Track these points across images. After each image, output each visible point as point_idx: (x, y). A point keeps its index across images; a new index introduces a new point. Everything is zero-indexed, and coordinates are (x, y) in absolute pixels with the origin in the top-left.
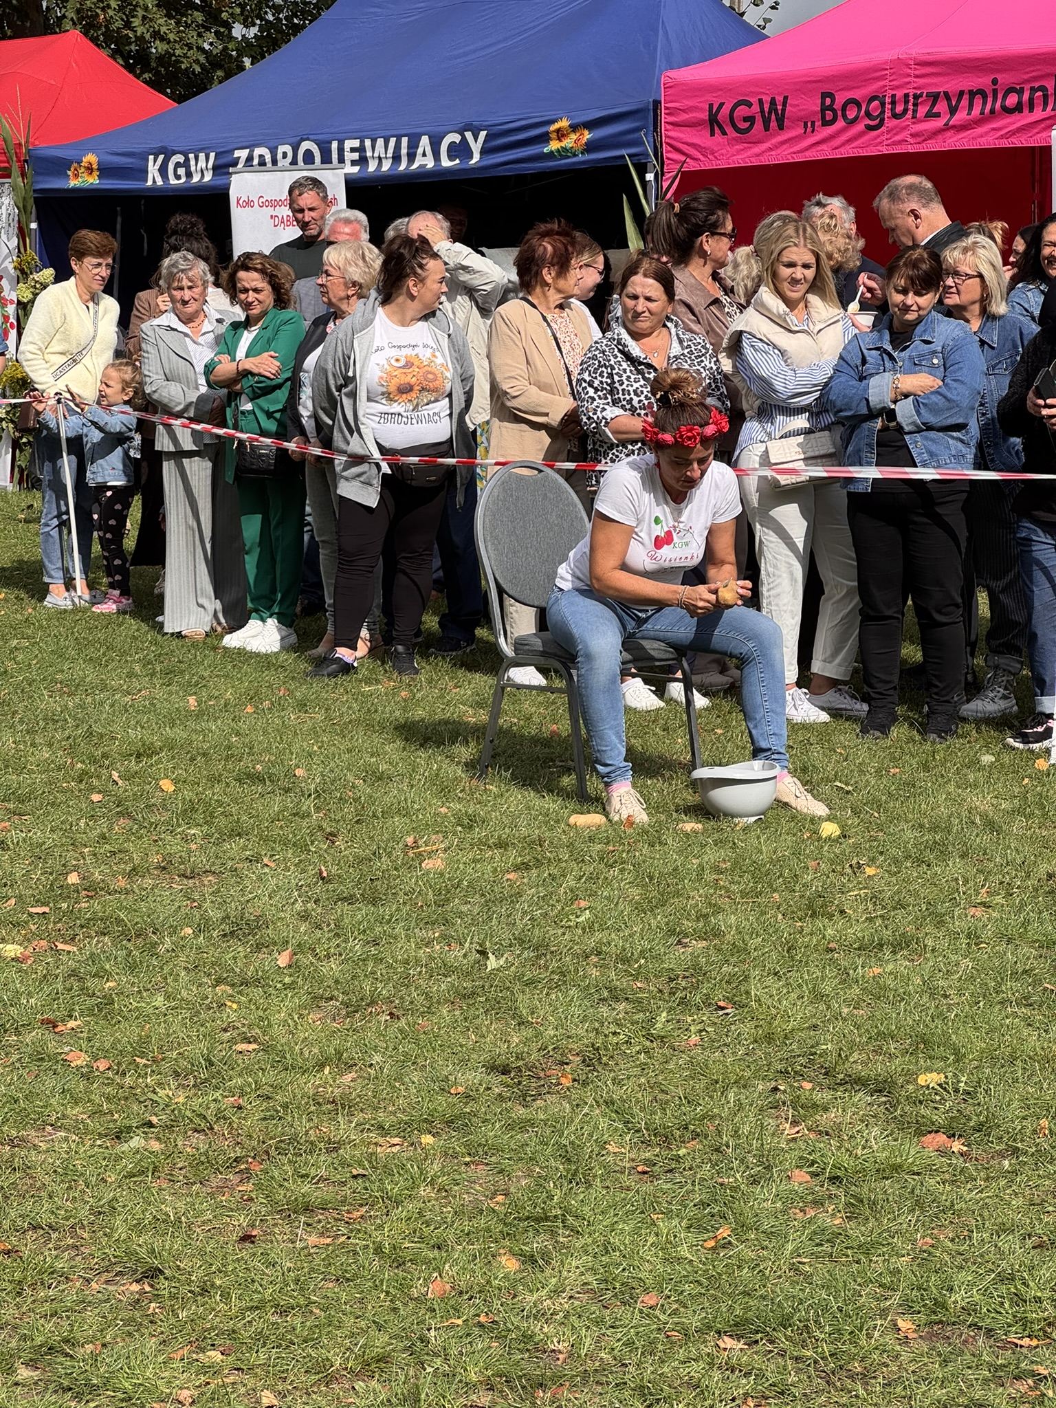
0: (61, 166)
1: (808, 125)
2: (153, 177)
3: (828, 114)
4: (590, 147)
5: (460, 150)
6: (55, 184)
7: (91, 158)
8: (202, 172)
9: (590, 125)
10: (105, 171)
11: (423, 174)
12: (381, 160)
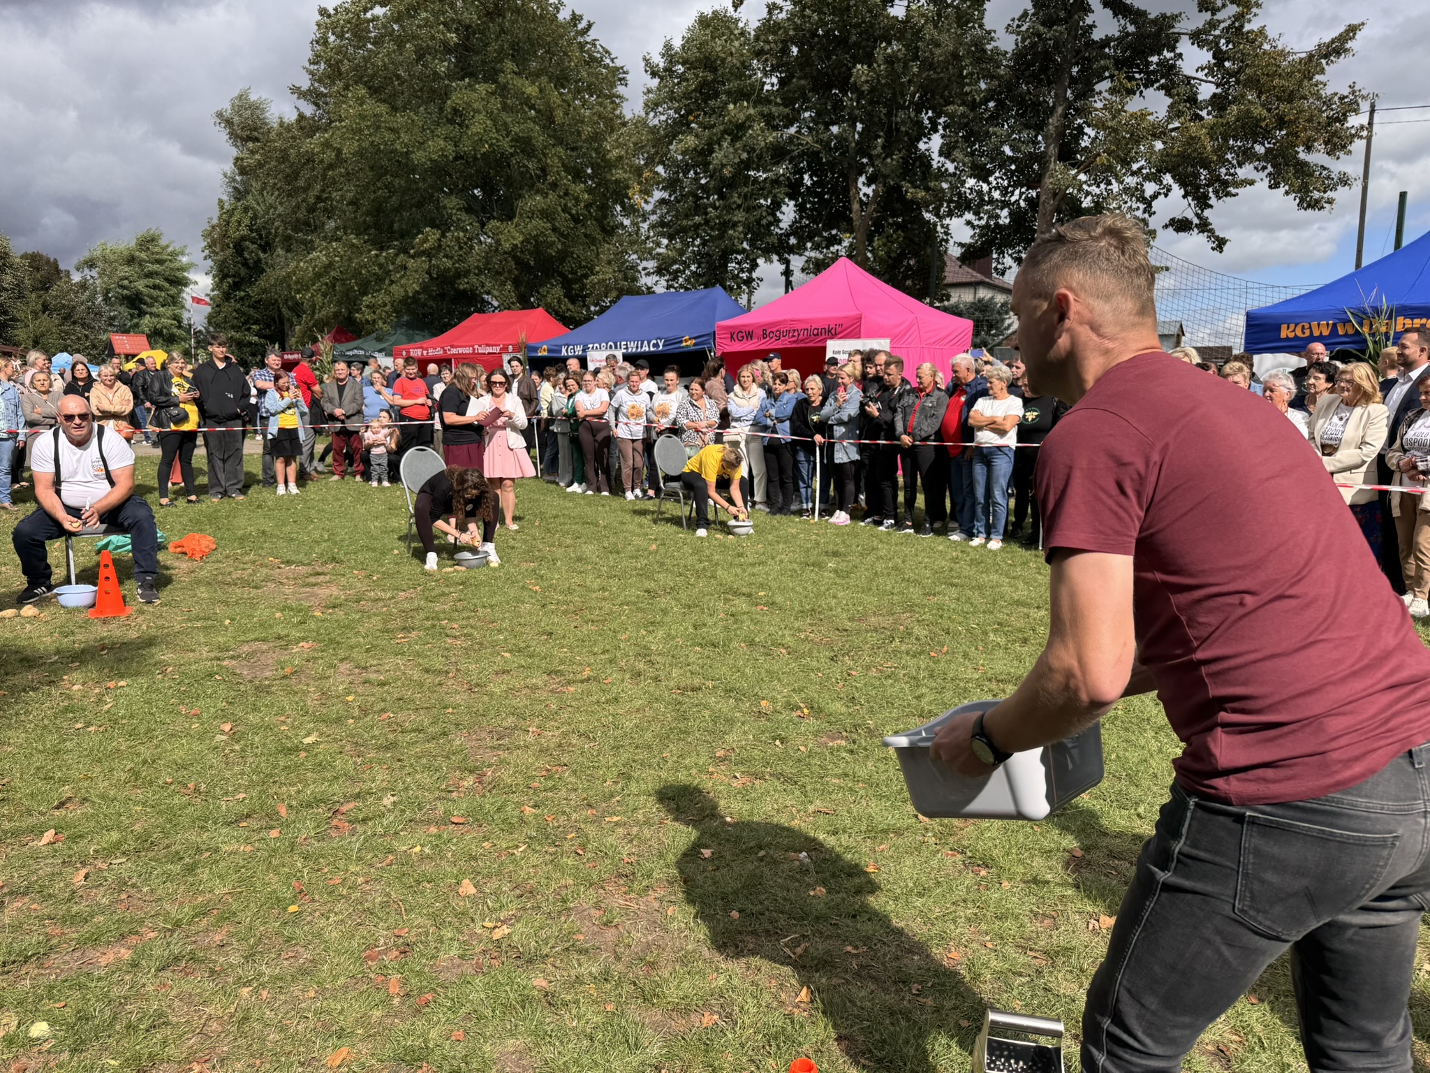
0: (536, 349)
1: (759, 339)
2: (564, 353)
3: (764, 336)
4: (695, 345)
5: (656, 345)
6: (534, 354)
7: (545, 347)
8: (579, 351)
9: (695, 338)
10: (549, 351)
11: (645, 352)
12: (632, 348)
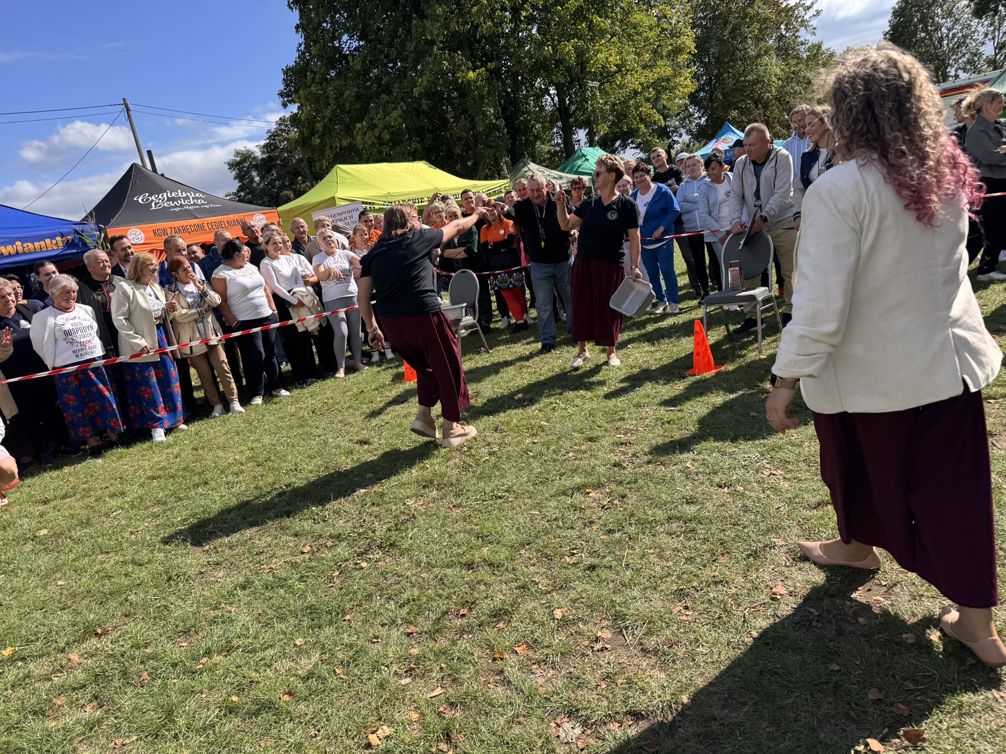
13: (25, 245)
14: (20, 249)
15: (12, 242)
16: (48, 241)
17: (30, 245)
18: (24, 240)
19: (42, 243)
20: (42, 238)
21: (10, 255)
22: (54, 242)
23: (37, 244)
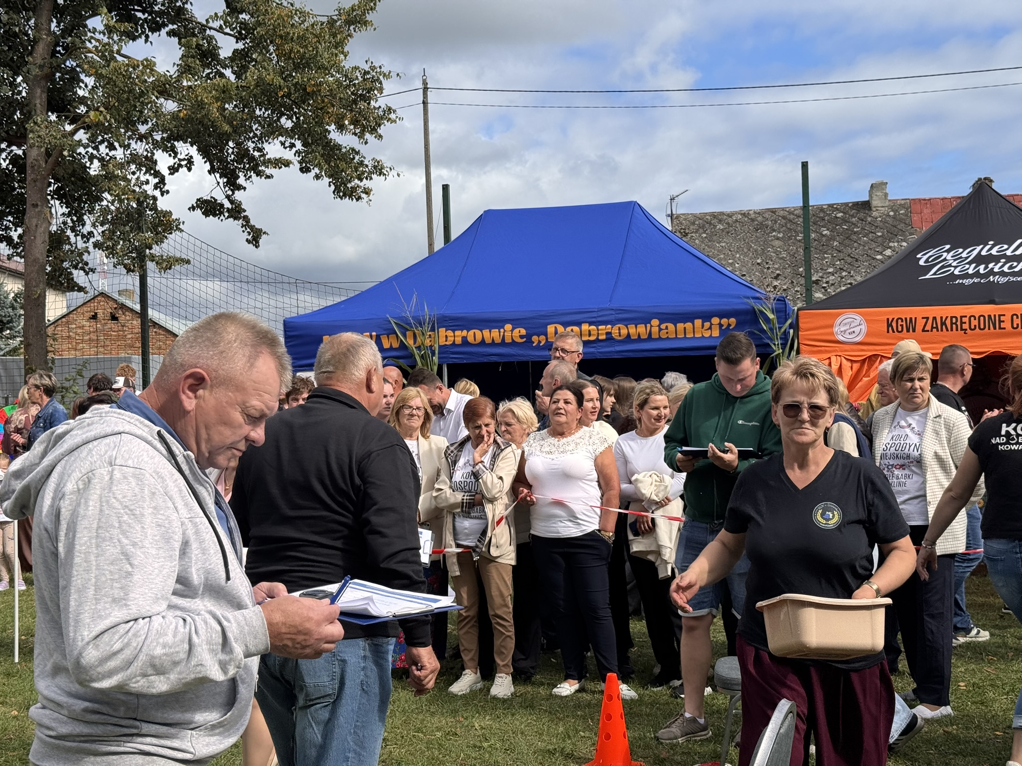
13: (663, 326)
14: (655, 330)
15: (646, 321)
16: (698, 322)
17: (671, 326)
18: (665, 318)
19: (689, 325)
20: (688, 317)
21: (639, 339)
22: (707, 324)
23: (680, 326)
